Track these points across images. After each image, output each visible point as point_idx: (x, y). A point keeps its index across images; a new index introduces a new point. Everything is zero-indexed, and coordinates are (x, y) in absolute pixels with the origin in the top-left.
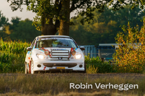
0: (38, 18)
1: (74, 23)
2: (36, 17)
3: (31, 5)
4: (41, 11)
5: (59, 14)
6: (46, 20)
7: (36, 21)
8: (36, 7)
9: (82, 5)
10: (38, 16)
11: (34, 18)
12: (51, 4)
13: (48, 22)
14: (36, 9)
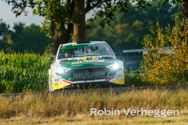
0: (47, 22)
1: (91, 26)
2: (45, 22)
3: (37, 8)
4: (49, 14)
5: (71, 16)
6: (57, 25)
7: (45, 26)
8: (43, 10)
9: (99, 4)
10: (46, 20)
11: (42, 23)
12: (61, 5)
13: (59, 27)
14: (43, 12)
